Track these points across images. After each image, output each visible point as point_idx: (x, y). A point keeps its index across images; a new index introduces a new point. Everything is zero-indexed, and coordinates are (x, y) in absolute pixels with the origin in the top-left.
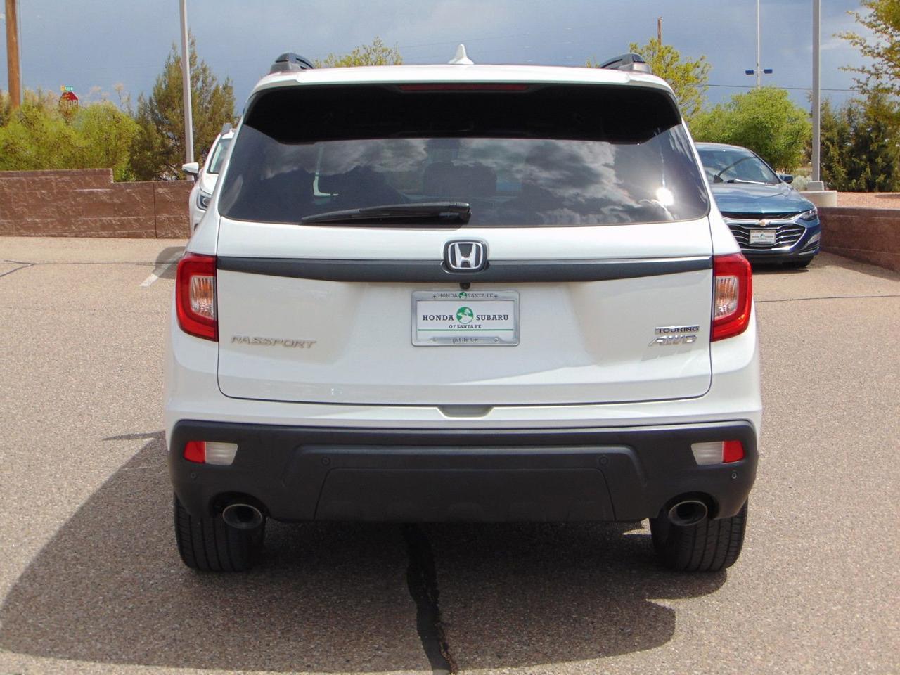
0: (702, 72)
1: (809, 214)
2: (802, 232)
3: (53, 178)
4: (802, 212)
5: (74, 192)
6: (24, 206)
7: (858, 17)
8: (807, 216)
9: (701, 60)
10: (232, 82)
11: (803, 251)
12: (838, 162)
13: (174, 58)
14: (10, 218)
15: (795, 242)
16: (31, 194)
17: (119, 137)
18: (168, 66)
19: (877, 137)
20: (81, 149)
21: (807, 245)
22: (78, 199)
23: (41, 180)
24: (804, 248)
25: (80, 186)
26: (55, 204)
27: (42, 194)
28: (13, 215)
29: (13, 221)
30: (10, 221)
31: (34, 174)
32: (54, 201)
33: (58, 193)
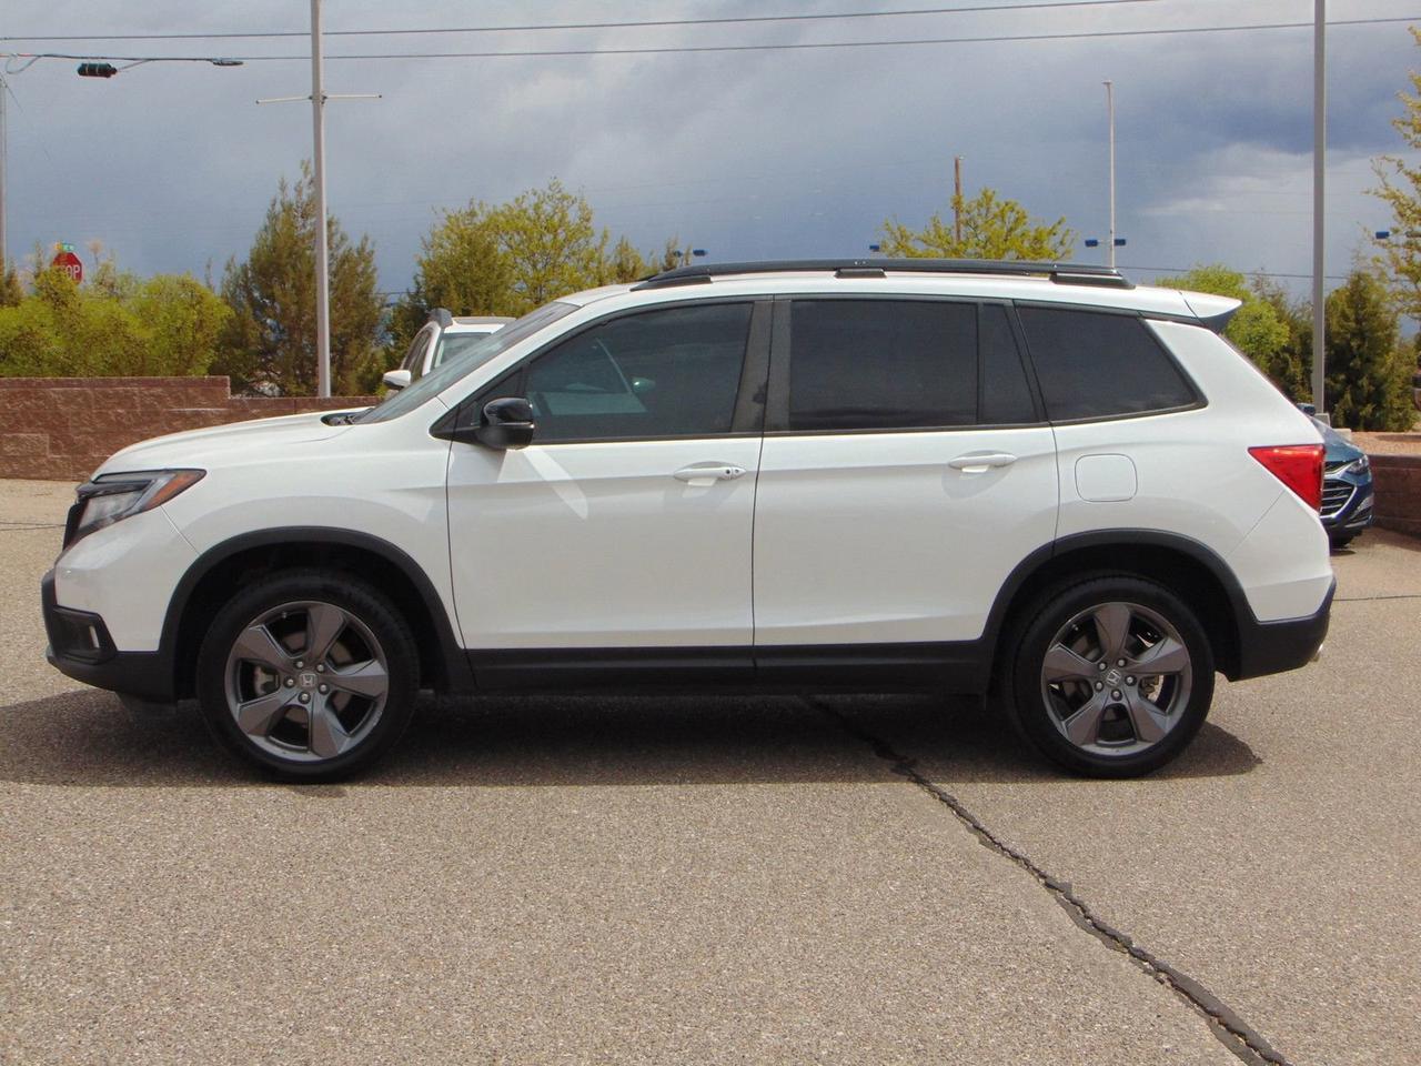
0: (1062, 243)
1: (1357, 465)
2: (1350, 492)
3: (136, 390)
4: (1347, 463)
5: (169, 412)
6: (88, 433)
7: (1400, 166)
8: (1355, 469)
9: (1059, 223)
10: (373, 244)
11: (1351, 522)
12: (1303, 384)
13: (282, 204)
14: (66, 452)
15: (1339, 508)
16: (100, 415)
17: (199, 326)
18: (273, 217)
19: (1359, 347)
20: (141, 344)
21: (1356, 512)
22: (175, 424)
23: (117, 393)
24: (1353, 517)
25: (179, 402)
26: (138, 430)
27: (119, 414)
28: (72, 447)
29: (70, 457)
30: (65, 456)
31: (108, 384)
32: (137, 425)
33: (143, 414)
